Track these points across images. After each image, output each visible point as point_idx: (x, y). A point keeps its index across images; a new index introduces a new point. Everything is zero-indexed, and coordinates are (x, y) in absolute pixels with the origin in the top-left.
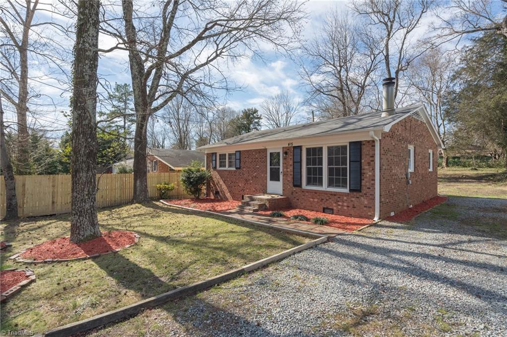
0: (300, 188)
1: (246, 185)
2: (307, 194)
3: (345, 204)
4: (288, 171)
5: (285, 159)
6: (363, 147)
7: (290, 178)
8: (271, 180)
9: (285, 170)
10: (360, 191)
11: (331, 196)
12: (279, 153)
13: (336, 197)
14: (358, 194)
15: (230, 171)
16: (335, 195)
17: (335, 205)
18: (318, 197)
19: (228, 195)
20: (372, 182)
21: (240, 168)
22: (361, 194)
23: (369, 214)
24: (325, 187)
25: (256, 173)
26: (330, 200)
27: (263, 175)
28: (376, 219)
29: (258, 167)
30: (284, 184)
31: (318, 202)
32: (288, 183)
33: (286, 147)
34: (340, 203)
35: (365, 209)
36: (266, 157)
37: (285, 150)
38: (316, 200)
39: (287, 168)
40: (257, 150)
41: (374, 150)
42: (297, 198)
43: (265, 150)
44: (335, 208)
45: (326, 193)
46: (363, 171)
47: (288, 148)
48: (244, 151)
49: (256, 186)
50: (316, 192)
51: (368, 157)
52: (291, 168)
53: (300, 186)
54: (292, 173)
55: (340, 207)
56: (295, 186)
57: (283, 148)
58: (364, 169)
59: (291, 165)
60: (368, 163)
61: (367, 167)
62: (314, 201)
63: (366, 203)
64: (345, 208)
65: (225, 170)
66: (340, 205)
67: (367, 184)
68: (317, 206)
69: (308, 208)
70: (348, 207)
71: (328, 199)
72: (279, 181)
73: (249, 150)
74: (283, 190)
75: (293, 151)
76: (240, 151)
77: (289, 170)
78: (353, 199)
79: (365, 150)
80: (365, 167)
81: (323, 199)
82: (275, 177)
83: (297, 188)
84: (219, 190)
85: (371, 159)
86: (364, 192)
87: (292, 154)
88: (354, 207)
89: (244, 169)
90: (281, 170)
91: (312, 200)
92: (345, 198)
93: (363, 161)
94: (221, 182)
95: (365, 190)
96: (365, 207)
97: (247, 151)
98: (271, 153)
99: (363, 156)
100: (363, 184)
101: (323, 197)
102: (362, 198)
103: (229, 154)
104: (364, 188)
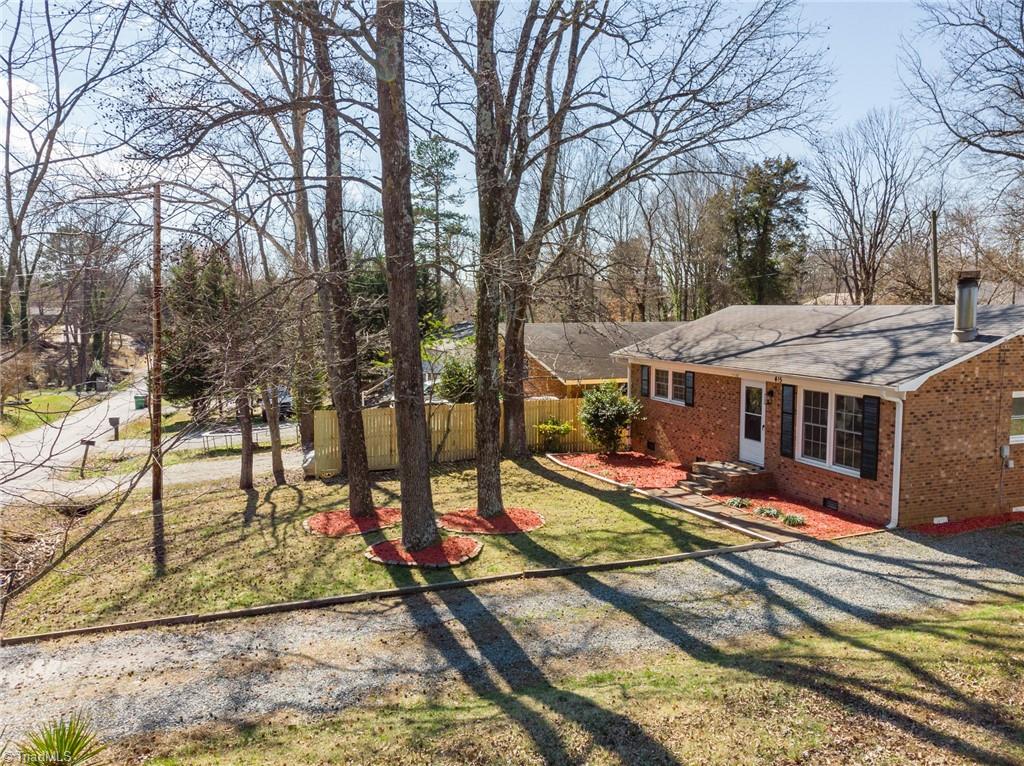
0: (790, 460)
1: (704, 439)
2: (801, 471)
3: (854, 497)
4: (773, 427)
5: (768, 403)
6: (882, 408)
7: (776, 440)
8: (747, 436)
9: (769, 423)
10: (874, 478)
11: (835, 480)
12: (760, 391)
13: (843, 483)
14: (872, 483)
15: (674, 407)
16: (841, 480)
17: (840, 495)
18: (817, 480)
19: (671, 453)
20: (891, 466)
21: (692, 405)
22: (876, 483)
23: (885, 516)
24: (828, 464)
25: (720, 421)
26: (834, 488)
27: (732, 426)
28: (892, 525)
29: (725, 409)
30: (766, 448)
31: (816, 487)
32: (773, 446)
33: (772, 383)
34: (848, 494)
35: (880, 508)
36: (739, 393)
37: (770, 387)
38: (814, 484)
39: (772, 421)
40: (724, 377)
42: (787, 476)
43: (738, 381)
44: (840, 501)
45: (829, 473)
46: (879, 447)
47: (776, 386)
48: (701, 374)
49: (721, 443)
50: (815, 470)
51: (888, 424)
52: (779, 422)
53: (791, 456)
54: (780, 431)
55: (847, 500)
56: (784, 454)
57: (767, 383)
58: (882, 444)
59: (778, 417)
60: (889, 435)
61: (885, 441)
62: (810, 485)
63: (882, 498)
64: (855, 503)
65: (666, 404)
66: (847, 497)
67: (885, 469)
68: (814, 494)
69: (801, 495)
70: (858, 501)
71: (831, 484)
72: (760, 440)
73: (711, 375)
74: (766, 458)
75: (782, 392)
76: (693, 373)
77: (774, 424)
78: (865, 490)
79: (884, 413)
80: (883, 440)
81: (823, 484)
82: (753, 432)
83: (786, 459)
84: (654, 440)
86: (880, 481)
87: (780, 397)
88: (866, 503)
89: (701, 409)
90: (763, 423)
91: (808, 482)
92: (855, 486)
93: (881, 430)
94: (659, 426)
95: (881, 478)
96: (881, 504)
97: (706, 375)
98: (747, 387)
99: (881, 423)
100: (879, 467)
101: (824, 481)
102: (877, 491)
103: (675, 374)
104: (880, 474)
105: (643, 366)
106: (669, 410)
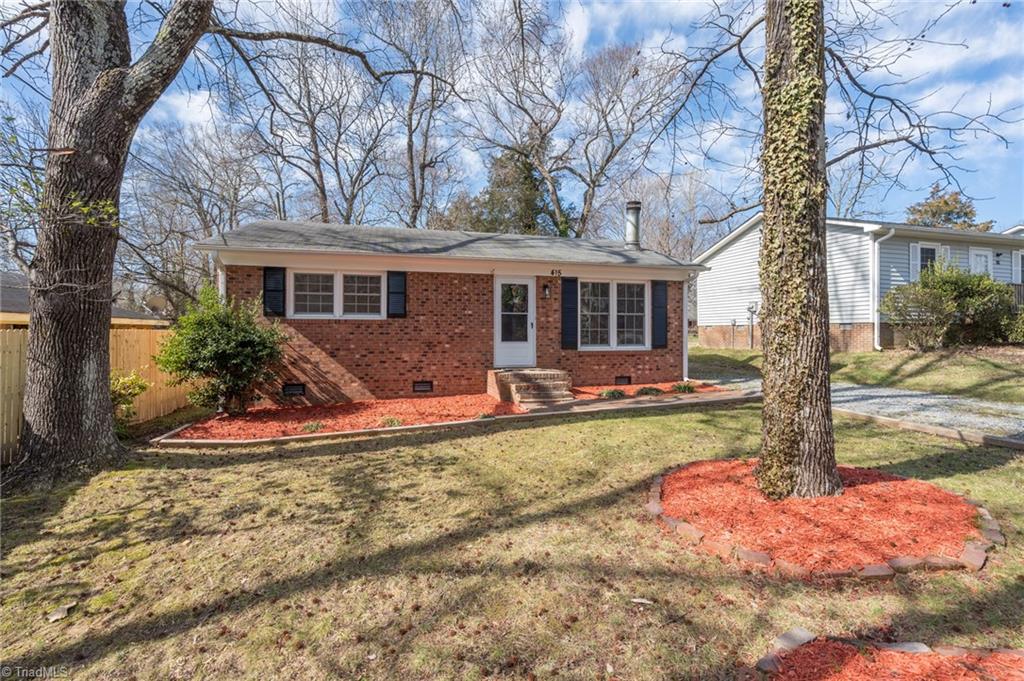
0: (574, 351)
1: (430, 355)
2: (588, 359)
3: (647, 367)
4: (548, 322)
5: (541, 298)
6: (669, 289)
7: (554, 334)
8: (505, 339)
9: (541, 319)
10: (665, 346)
11: (627, 359)
12: (525, 287)
13: (635, 358)
14: (662, 351)
16: (633, 356)
17: (632, 370)
18: (608, 362)
19: (353, 389)
20: (679, 334)
21: (404, 315)
22: (665, 350)
23: (676, 374)
24: (613, 345)
25: (461, 327)
26: (627, 364)
27: (484, 331)
28: (686, 379)
29: (470, 312)
30: (539, 347)
31: (606, 370)
32: (549, 342)
33: (544, 278)
34: (640, 367)
35: (671, 369)
36: (493, 292)
37: (542, 282)
38: (604, 367)
39: (548, 316)
40: (469, 275)
41: (682, 294)
42: (569, 368)
43: (490, 278)
44: (633, 375)
45: (617, 354)
46: (669, 320)
47: (551, 280)
48: (420, 274)
49: (463, 355)
50: (603, 354)
51: (675, 302)
52: (557, 316)
53: (573, 347)
54: (559, 325)
55: (640, 372)
56: (564, 347)
57: (538, 277)
58: (670, 318)
59: (556, 311)
60: (676, 310)
61: (673, 315)
62: (600, 370)
63: (672, 361)
64: (647, 372)
65: (337, 322)
66: (639, 369)
67: (674, 336)
68: (605, 376)
69: (590, 382)
70: (651, 370)
71: (622, 362)
72: (526, 340)
73: (438, 274)
74: (538, 357)
75: (562, 286)
76: (404, 274)
77: (550, 319)
78: (657, 358)
79: (671, 292)
80: (671, 315)
81: (615, 364)
82: (514, 330)
83: (569, 351)
84: (303, 378)
85: (677, 305)
86: (670, 347)
87: (559, 290)
88: (658, 369)
89: (423, 318)
90: (531, 320)
91: (596, 367)
92: (647, 358)
93: (668, 306)
94: (317, 355)
95: (671, 345)
96: (671, 366)
97: (432, 274)
98: (503, 285)
99: (669, 301)
100: (669, 337)
101: (615, 362)
102: (668, 356)
103: (348, 279)
104: (670, 342)
105: (267, 270)
106: (342, 328)
